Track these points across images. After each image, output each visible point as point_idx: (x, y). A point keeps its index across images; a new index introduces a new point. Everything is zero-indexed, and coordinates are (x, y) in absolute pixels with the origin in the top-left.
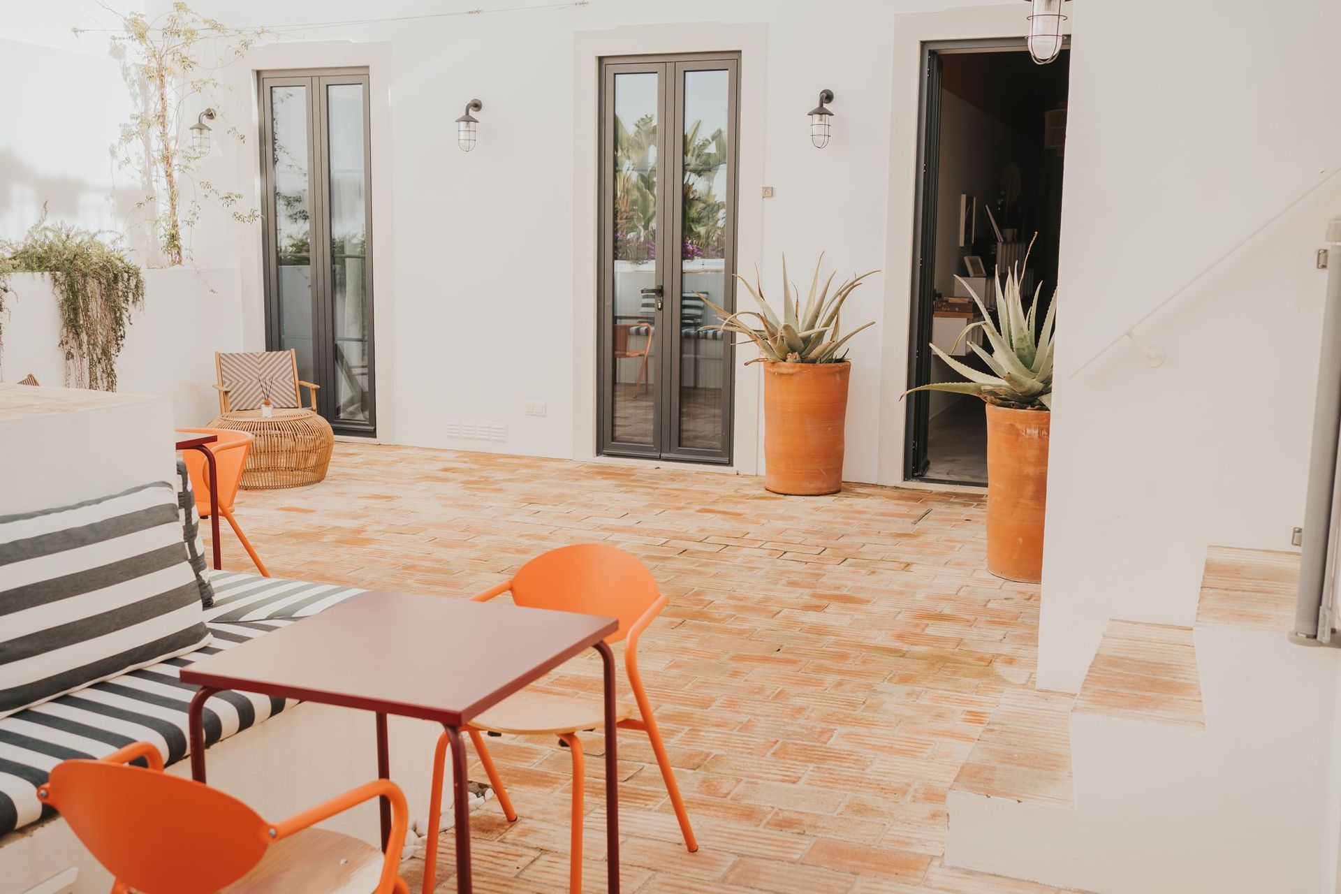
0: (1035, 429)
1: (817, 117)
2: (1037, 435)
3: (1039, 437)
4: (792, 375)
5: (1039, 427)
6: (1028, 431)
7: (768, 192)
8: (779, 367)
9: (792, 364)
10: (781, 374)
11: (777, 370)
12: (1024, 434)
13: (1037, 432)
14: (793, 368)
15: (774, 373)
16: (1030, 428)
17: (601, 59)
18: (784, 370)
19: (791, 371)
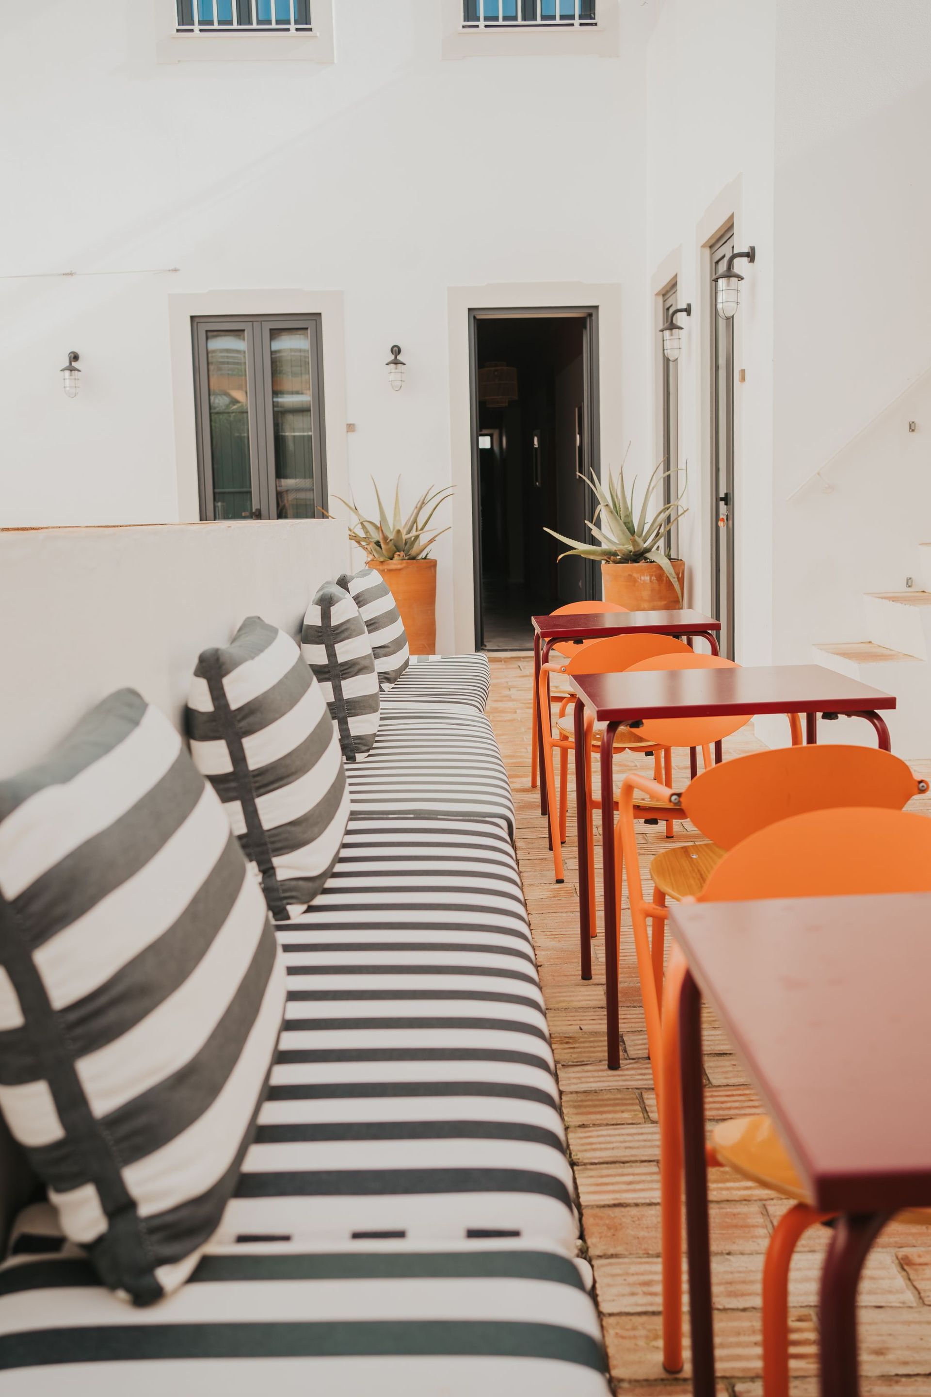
0: (647, 576)
1: (393, 366)
2: (649, 580)
3: (651, 581)
4: (400, 570)
5: (650, 575)
6: (642, 578)
7: (351, 428)
8: (388, 564)
9: (400, 561)
10: (390, 570)
11: (386, 567)
12: (640, 580)
13: (648, 578)
14: (401, 564)
15: (384, 570)
16: (644, 575)
17: (192, 318)
18: (393, 567)
19: (399, 567)
